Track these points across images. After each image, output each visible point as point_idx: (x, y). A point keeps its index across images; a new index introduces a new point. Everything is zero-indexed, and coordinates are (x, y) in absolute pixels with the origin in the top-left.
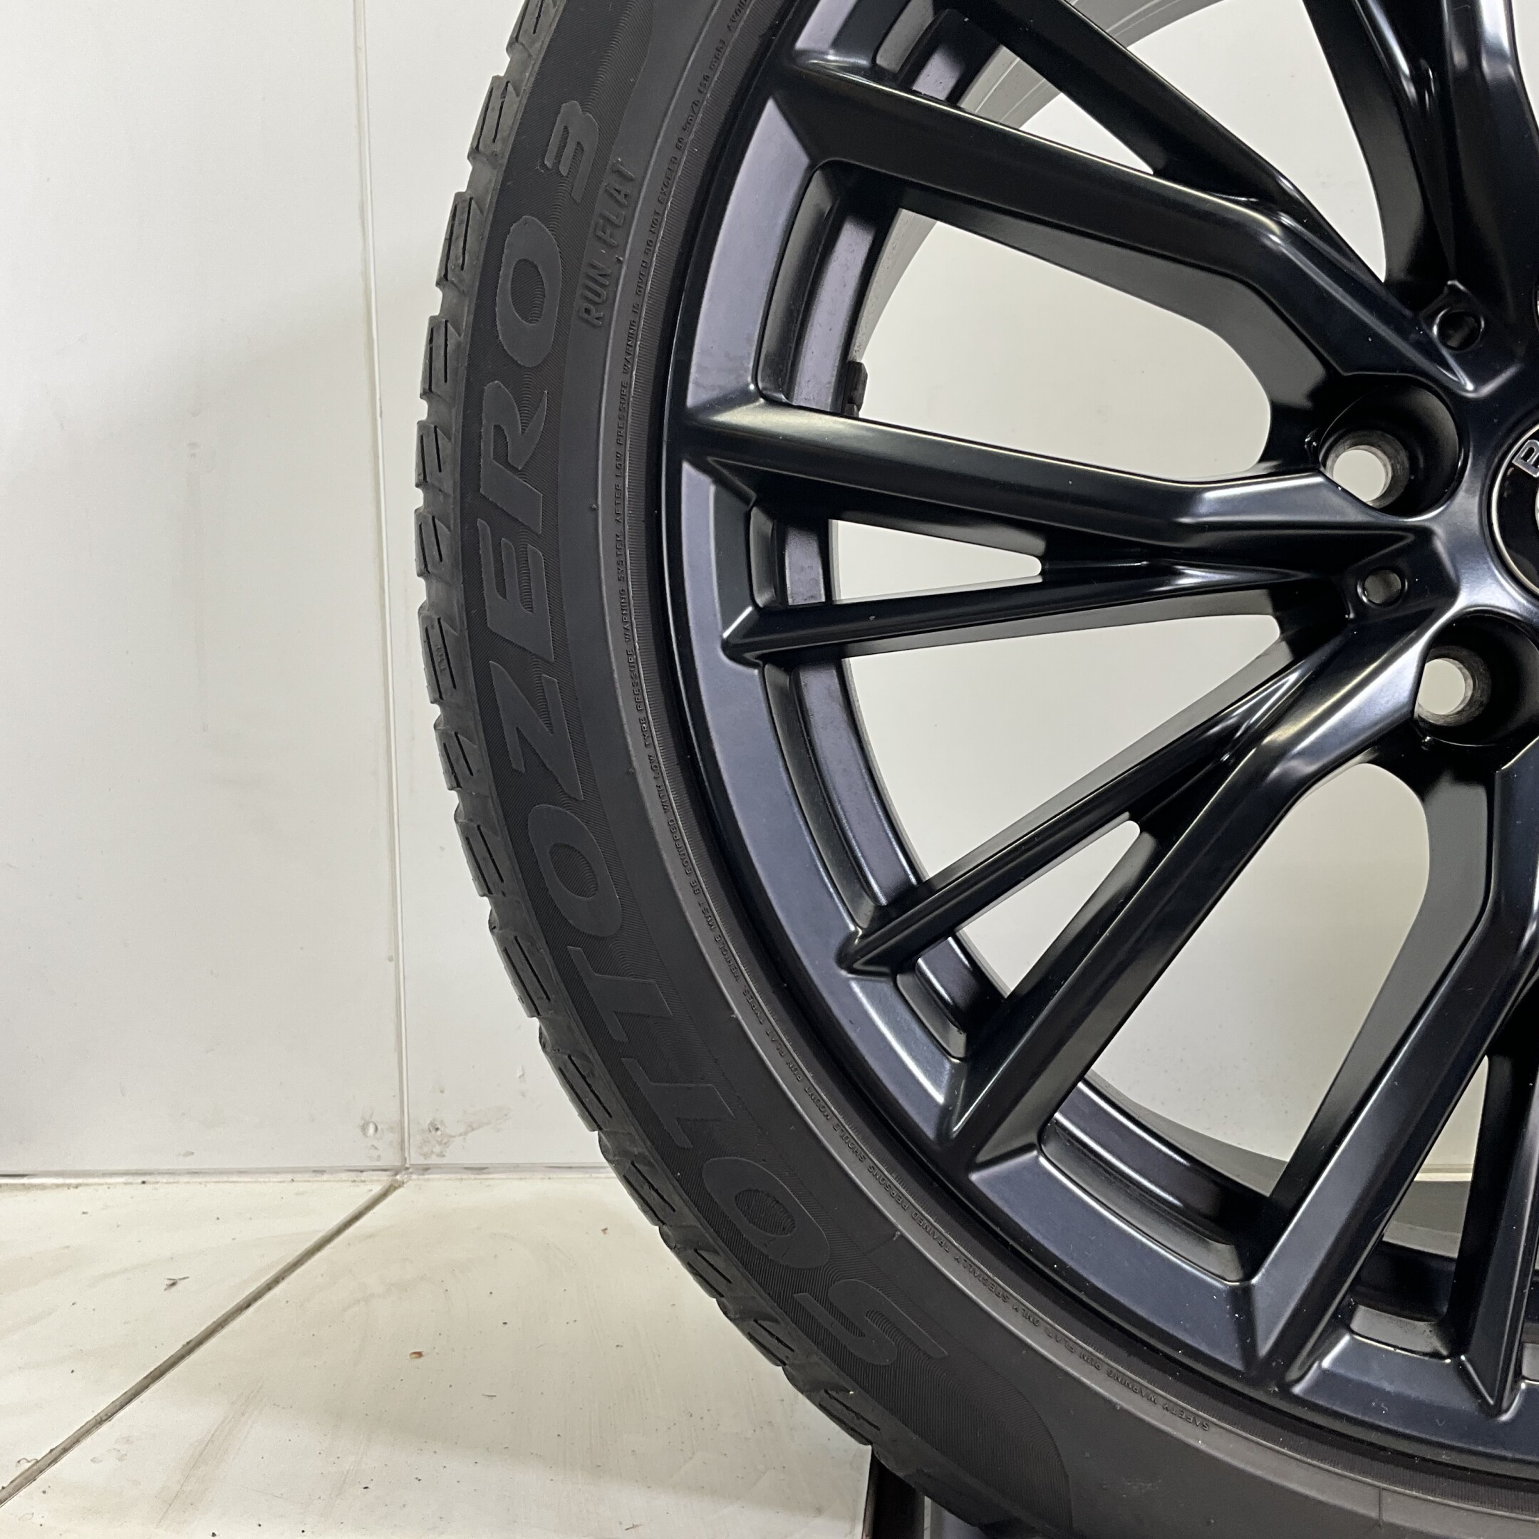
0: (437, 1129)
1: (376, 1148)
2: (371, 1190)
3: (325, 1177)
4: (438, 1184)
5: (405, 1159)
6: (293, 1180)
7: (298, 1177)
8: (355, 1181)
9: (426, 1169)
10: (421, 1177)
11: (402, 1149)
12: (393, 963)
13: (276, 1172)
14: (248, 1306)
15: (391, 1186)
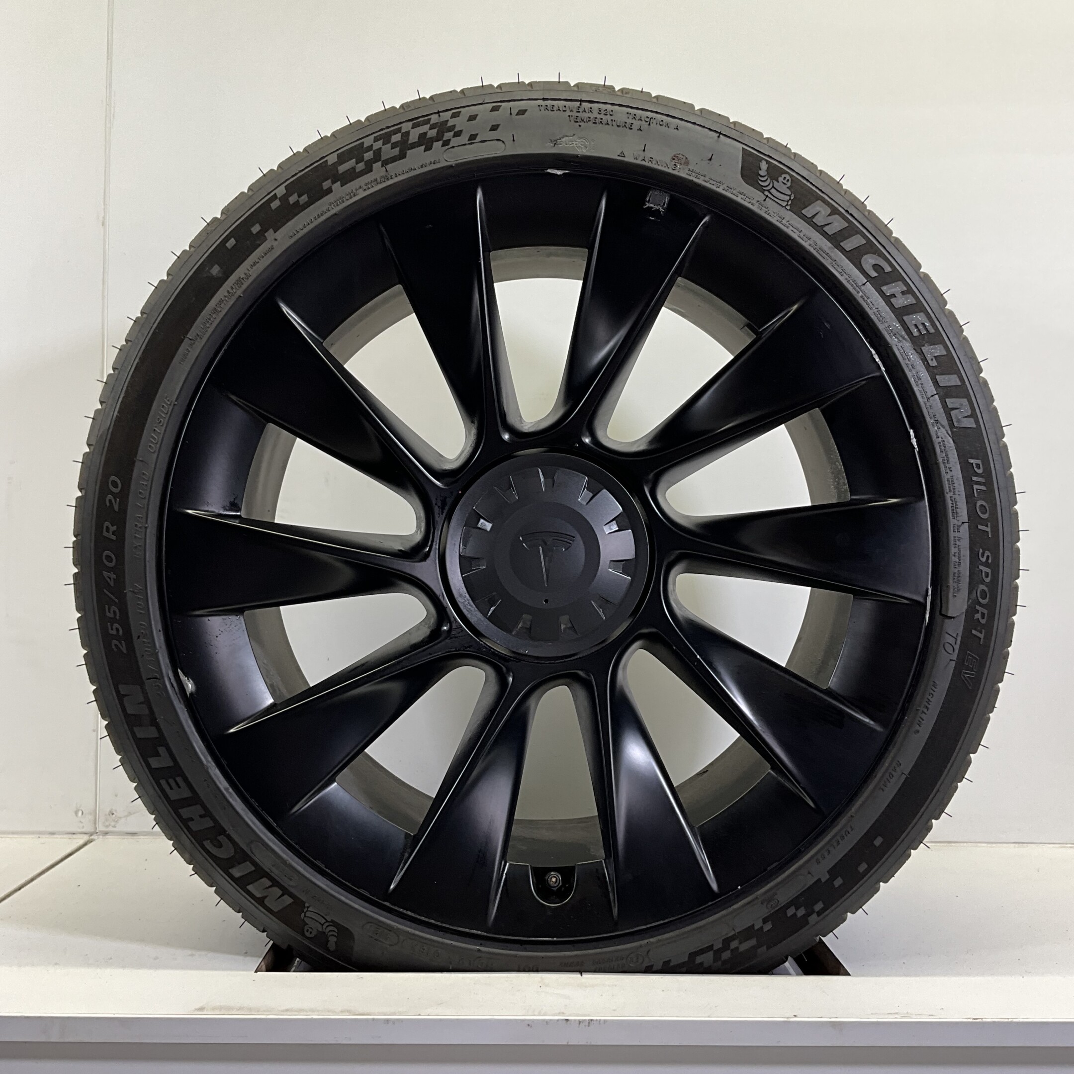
0: (113, 814)
1: (82, 823)
2: (77, 843)
3: (55, 836)
4: (110, 839)
5: (96, 828)
6: (39, 837)
7: (40, 836)
8: (70, 838)
9: (106, 833)
10: (104, 837)
11: (95, 824)
12: (95, 733)
13: (32, 833)
14: (20, 888)
15: (88, 841)
